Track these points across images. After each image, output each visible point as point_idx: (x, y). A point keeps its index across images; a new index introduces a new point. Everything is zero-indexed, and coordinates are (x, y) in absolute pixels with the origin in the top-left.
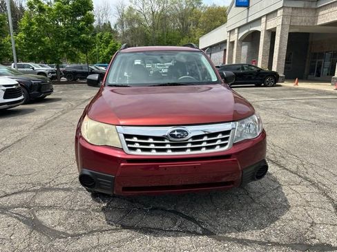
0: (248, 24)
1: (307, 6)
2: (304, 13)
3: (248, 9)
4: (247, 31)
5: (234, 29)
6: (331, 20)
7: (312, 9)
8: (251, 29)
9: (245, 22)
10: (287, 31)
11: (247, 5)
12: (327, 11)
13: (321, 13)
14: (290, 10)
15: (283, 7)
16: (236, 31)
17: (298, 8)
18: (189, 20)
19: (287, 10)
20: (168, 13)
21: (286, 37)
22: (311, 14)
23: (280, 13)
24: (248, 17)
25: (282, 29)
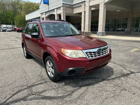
0: (49, 11)
1: (70, 7)
2: (69, 9)
3: (49, 5)
4: (49, 14)
5: (43, 13)
6: (78, 12)
7: (72, 8)
8: (51, 13)
9: (48, 10)
10: (65, 15)
11: (48, 3)
12: (76, 9)
13: (74, 9)
14: (65, 8)
15: (62, 6)
16: (44, 13)
17: (67, 7)
18: (17, 7)
19: (64, 7)
20: (5, 2)
21: (65, 17)
22: (71, 10)
23: (62, 8)
24: (49, 8)
25: (63, 14)
